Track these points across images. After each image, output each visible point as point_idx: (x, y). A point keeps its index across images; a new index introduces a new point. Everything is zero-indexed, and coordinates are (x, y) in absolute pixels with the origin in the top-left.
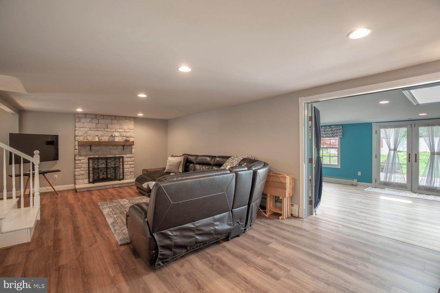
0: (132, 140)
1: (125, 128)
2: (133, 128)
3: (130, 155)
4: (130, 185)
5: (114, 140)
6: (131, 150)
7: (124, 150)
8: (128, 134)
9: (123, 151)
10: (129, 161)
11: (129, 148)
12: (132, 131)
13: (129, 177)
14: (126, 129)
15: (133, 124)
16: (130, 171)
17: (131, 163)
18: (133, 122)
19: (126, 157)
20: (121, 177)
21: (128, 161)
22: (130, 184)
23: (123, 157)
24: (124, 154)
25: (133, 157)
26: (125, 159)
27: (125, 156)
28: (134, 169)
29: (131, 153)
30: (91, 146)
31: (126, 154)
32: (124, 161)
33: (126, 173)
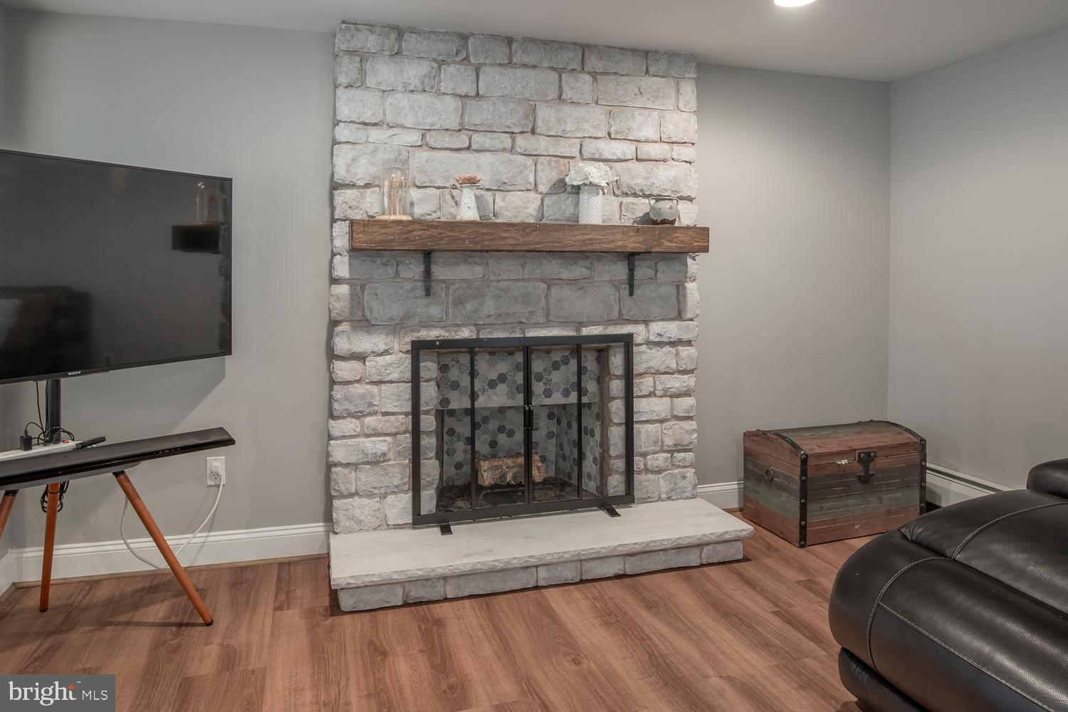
0: (687, 215)
1: (642, 135)
2: (695, 138)
3: (672, 329)
4: (693, 558)
5: (576, 217)
6: (680, 288)
7: (637, 292)
8: (662, 177)
9: (628, 302)
10: (662, 369)
11: (666, 273)
12: (686, 152)
13: (663, 484)
14: (646, 141)
15: (693, 105)
16: (669, 442)
17: (676, 383)
18: (689, 92)
19: (649, 343)
20: (615, 484)
21: (658, 373)
22: (696, 551)
23: (627, 342)
24: (636, 322)
25: (689, 343)
26: (645, 358)
27: (639, 332)
28: (692, 425)
29: (680, 316)
30: (428, 255)
31: (646, 322)
32: (637, 369)
33: (644, 455)
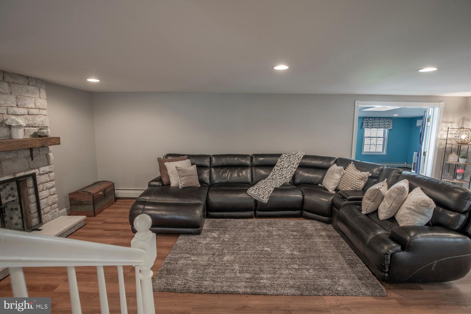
0: (51, 133)
1: (30, 106)
2: (46, 107)
3: (47, 169)
4: (73, 230)
5: (11, 136)
6: (47, 156)
7: (34, 159)
8: (39, 120)
9: (31, 162)
10: (45, 181)
11: (42, 152)
12: (45, 112)
13: (50, 216)
14: (31, 108)
15: (45, 97)
16: (50, 203)
17: (49, 185)
18: (43, 93)
19: (40, 174)
20: (35, 221)
21: (44, 183)
22: (74, 228)
23: (34, 176)
24: (35, 169)
25: (51, 172)
26: (40, 179)
27: (36, 171)
28: (56, 196)
29: (48, 164)
31: (38, 168)
32: (38, 183)
33: (43, 209)
